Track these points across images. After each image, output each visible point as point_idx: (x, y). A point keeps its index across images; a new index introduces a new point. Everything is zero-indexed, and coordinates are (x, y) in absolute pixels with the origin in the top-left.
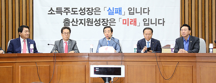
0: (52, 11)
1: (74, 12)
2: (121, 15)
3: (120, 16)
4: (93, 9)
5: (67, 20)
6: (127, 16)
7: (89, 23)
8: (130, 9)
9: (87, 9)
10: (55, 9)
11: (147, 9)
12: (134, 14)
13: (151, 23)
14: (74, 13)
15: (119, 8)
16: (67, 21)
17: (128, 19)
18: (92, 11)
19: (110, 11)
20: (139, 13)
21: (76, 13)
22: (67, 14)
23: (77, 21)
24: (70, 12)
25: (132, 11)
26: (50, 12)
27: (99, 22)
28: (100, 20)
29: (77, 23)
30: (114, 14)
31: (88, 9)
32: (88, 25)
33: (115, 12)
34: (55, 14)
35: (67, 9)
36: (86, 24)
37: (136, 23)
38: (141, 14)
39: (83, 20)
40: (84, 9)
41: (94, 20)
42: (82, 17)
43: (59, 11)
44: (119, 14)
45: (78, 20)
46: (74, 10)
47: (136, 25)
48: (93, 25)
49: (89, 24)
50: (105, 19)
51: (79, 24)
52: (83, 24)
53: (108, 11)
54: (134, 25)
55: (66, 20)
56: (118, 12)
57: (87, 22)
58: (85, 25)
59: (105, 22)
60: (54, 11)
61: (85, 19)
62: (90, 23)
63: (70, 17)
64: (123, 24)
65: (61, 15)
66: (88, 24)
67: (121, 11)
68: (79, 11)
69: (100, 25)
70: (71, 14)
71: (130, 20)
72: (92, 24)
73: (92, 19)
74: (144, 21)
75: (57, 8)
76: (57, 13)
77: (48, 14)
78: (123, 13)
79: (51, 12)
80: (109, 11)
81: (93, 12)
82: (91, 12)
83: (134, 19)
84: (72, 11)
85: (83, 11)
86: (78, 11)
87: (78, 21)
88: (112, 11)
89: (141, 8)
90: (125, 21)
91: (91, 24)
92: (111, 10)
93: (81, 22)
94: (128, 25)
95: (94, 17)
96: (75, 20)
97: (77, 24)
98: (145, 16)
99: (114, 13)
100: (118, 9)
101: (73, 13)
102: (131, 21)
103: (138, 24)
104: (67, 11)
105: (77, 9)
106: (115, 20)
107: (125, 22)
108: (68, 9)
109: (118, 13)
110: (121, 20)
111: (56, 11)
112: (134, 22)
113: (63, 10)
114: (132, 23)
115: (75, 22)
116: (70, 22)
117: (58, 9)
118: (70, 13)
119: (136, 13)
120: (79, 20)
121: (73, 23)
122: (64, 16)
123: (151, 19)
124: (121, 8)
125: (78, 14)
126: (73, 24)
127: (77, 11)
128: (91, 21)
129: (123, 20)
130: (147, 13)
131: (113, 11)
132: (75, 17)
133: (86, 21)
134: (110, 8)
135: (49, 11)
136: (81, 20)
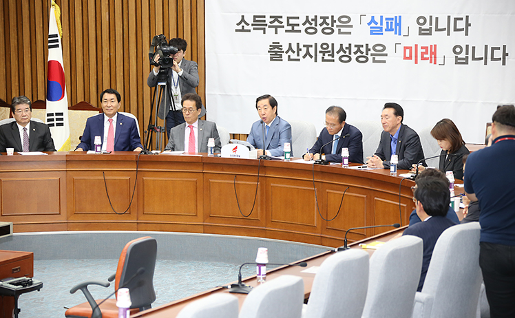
0: (243, 24)
1: (293, 25)
2: (400, 34)
3: (398, 38)
4: (336, 18)
5: (277, 47)
6: (415, 39)
7: (326, 54)
8: (421, 20)
9: (322, 20)
10: (250, 20)
11: (464, 19)
12: (430, 34)
13: (474, 58)
14: (293, 28)
15: (396, 17)
16: (276, 50)
17: (416, 46)
18: (333, 26)
19: (373, 25)
20: (445, 29)
21: (296, 28)
22: (276, 33)
23: (299, 50)
24: (283, 27)
25: (427, 26)
26: (240, 27)
27: (347, 54)
28: (349, 48)
29: (298, 55)
30: (382, 34)
31: (324, 18)
32: (323, 60)
33: (384, 27)
34: (249, 31)
35: (276, 18)
36: (320, 56)
37: (435, 57)
38: (449, 34)
39: (311, 46)
40: (315, 19)
41: (337, 48)
42: (310, 40)
43: (259, 23)
44: (396, 33)
45: (301, 47)
46: (292, 21)
47: (435, 63)
48: (333, 61)
49: (327, 57)
50: (362, 46)
51: (304, 57)
52: (311, 57)
53: (369, 24)
54: (431, 62)
55: (275, 47)
56: (394, 27)
57: (320, 52)
58: (316, 61)
59: (362, 53)
60: (248, 25)
61: (316, 44)
62: (329, 55)
63: (284, 38)
64: (405, 58)
65: (264, 33)
66: (323, 58)
67: (399, 25)
68: (304, 24)
69: (350, 59)
70: (286, 31)
71: (422, 48)
72: (333, 57)
73: (333, 44)
74: (455, 52)
75: (255, 17)
76: (254, 29)
77: (237, 30)
78: (404, 32)
79: (243, 27)
80: (371, 25)
81: (335, 28)
82: (330, 26)
83: (431, 46)
84: (289, 25)
85: (311, 24)
86: (301, 25)
87: (301, 50)
88: (379, 25)
89: (449, 17)
90: (408, 51)
91: (330, 58)
92: (376, 23)
93: (308, 53)
94: (416, 62)
95: (336, 40)
96: (294, 48)
97: (298, 58)
98: (459, 38)
99: (384, 30)
100: (392, 19)
101: (290, 28)
102: (424, 50)
103: (439, 60)
104: (276, 24)
105: (298, 18)
106: (384, 48)
107: (410, 54)
108: (280, 19)
109: (392, 30)
110: (400, 49)
111: (252, 25)
112: (431, 54)
113: (268, 20)
114: (425, 56)
115: (294, 52)
116: (283, 52)
117: (257, 19)
118: (283, 30)
119: (437, 30)
120: (304, 46)
121: (290, 53)
122: (270, 36)
123: (474, 48)
124: (400, 17)
125: (300, 31)
126: (289, 56)
127: (298, 25)
128: (330, 49)
129: (405, 48)
130: (463, 30)
131: (381, 24)
132: (294, 39)
133: (319, 49)
134: (373, 17)
135: (238, 24)
136: (308, 47)
